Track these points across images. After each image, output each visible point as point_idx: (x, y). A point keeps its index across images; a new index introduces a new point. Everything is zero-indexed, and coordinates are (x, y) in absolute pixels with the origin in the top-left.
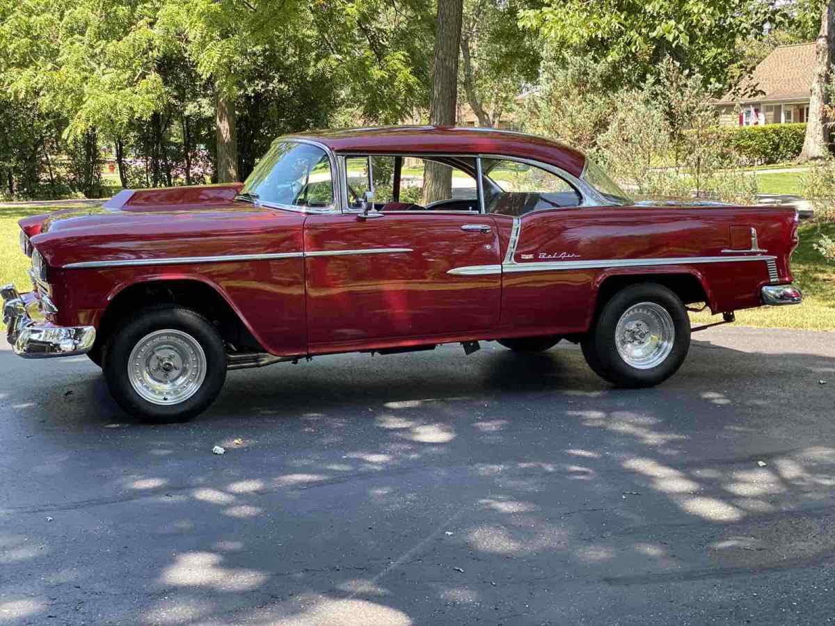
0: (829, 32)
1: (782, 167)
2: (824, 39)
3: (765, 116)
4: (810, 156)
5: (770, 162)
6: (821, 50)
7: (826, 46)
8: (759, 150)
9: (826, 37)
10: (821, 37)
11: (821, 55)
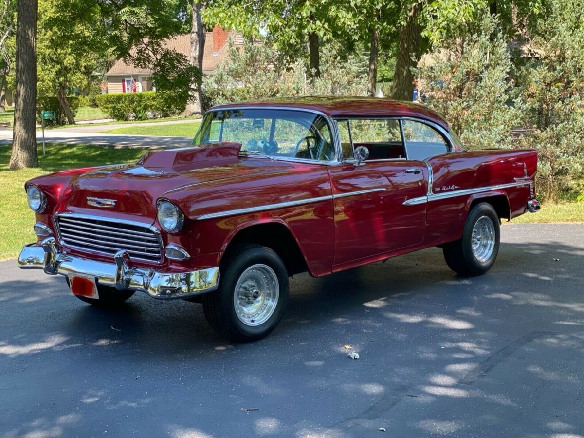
0: (198, 29)
1: (176, 120)
2: (195, 34)
3: (142, 84)
4: (192, 111)
5: (166, 116)
6: (194, 41)
7: (197, 39)
8: (159, 108)
9: (196, 33)
10: (193, 32)
11: (194, 45)
